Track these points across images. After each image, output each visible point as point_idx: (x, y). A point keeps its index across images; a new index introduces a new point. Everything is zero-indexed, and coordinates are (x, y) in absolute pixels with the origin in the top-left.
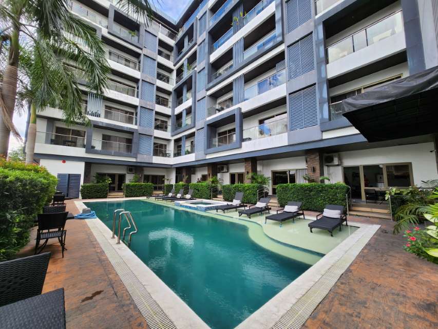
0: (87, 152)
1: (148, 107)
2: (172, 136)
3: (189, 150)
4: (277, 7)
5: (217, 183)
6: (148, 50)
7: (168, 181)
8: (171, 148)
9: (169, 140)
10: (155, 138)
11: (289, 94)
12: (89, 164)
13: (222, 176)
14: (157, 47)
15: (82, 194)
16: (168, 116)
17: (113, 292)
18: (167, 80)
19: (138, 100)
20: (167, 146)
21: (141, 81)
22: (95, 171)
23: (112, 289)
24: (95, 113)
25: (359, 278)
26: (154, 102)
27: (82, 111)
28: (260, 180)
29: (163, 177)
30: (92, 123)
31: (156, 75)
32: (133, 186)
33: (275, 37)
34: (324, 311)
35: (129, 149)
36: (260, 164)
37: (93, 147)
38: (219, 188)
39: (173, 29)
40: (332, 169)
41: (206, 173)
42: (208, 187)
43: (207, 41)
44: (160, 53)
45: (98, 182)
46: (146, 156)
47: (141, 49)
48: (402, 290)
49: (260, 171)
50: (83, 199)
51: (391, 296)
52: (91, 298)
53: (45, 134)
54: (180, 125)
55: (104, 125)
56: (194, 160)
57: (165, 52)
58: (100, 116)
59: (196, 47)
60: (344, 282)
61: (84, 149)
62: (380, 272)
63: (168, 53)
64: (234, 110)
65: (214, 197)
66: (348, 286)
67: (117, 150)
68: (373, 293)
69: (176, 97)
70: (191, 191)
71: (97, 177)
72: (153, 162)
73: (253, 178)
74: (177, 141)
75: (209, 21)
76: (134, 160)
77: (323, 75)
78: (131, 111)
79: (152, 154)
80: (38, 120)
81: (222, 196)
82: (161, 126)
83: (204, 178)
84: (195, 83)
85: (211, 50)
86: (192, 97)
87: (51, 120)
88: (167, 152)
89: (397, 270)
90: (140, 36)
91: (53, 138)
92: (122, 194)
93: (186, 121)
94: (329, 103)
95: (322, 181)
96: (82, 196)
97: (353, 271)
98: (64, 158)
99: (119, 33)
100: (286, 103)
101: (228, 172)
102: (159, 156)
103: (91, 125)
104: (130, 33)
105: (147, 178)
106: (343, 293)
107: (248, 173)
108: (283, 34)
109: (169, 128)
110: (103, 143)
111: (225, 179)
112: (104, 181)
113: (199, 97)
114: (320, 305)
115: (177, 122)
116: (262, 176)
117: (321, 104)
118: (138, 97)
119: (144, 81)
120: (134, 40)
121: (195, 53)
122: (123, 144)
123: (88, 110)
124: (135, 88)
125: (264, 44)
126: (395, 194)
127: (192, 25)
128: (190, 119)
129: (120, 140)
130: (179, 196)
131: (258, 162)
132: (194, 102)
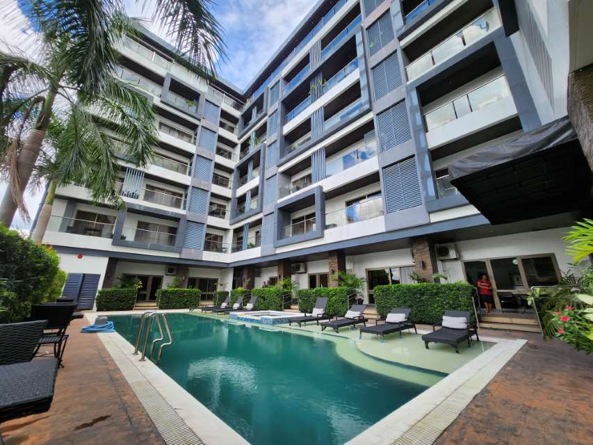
0: (114, 244)
1: (202, 187)
2: (231, 224)
3: (254, 243)
4: (361, 74)
5: (291, 288)
6: (208, 122)
7: (222, 287)
8: (229, 240)
9: (226, 230)
10: (209, 226)
11: (383, 168)
12: (114, 261)
13: (298, 278)
14: (219, 119)
15: (97, 303)
16: (227, 199)
17: (125, 417)
18: (229, 156)
19: (190, 178)
20: (224, 238)
21: (195, 156)
22: (121, 270)
23: (124, 413)
24: (133, 193)
25: (503, 400)
26: (211, 180)
27: (115, 189)
28: (350, 282)
29: (216, 281)
30: (127, 206)
31: (215, 149)
32: (172, 293)
33: (361, 105)
34: (452, 440)
35: (172, 240)
36: (350, 261)
37: (123, 238)
38: (294, 295)
39: (239, 99)
40: (448, 265)
41: (275, 274)
42: (278, 294)
43: (279, 111)
44: (222, 125)
45: (123, 286)
46: (194, 250)
47: (199, 120)
48: (570, 415)
49: (351, 270)
50: (97, 311)
51: (553, 423)
52: (90, 425)
53: (61, 220)
54: (242, 211)
55: (142, 209)
56: (259, 256)
57: (229, 124)
58: (137, 198)
59: (266, 118)
60: (479, 404)
61: (111, 240)
62: (533, 393)
63: (231, 125)
64: (314, 189)
65: (286, 308)
66: (486, 409)
67: (155, 242)
68: (525, 418)
69: (238, 176)
70: (254, 298)
71: (122, 280)
72: (203, 259)
73: (340, 279)
74: (238, 231)
75: (282, 91)
76: (177, 256)
77: (423, 145)
78: (178, 192)
79: (202, 248)
80: (56, 202)
81: (297, 307)
82: (218, 212)
83: (273, 281)
84: (264, 158)
85: (284, 121)
86: (260, 174)
87: (72, 201)
88: (223, 246)
89: (559, 391)
90: (200, 106)
91: (71, 225)
92: (155, 304)
93: (251, 204)
94: (433, 178)
95: (437, 280)
96: (97, 306)
97: (492, 392)
98: (81, 252)
99: (174, 101)
100: (379, 180)
101: (306, 273)
102: (212, 251)
103: (125, 208)
104: (187, 102)
105: (192, 282)
106: (479, 417)
107: (333, 272)
108: (370, 102)
109: (228, 214)
110: (137, 231)
111: (301, 282)
112: (132, 285)
113: (268, 174)
114: (446, 433)
115: (238, 207)
116: (353, 277)
117: (424, 178)
118: (190, 174)
119: (200, 156)
120: (192, 110)
121: (265, 125)
122: (165, 235)
123: (123, 190)
124: (187, 164)
125: (348, 114)
126: (540, 296)
127: (262, 95)
128: (256, 203)
129: (162, 228)
130: (236, 306)
131: (347, 258)
132: (262, 181)
